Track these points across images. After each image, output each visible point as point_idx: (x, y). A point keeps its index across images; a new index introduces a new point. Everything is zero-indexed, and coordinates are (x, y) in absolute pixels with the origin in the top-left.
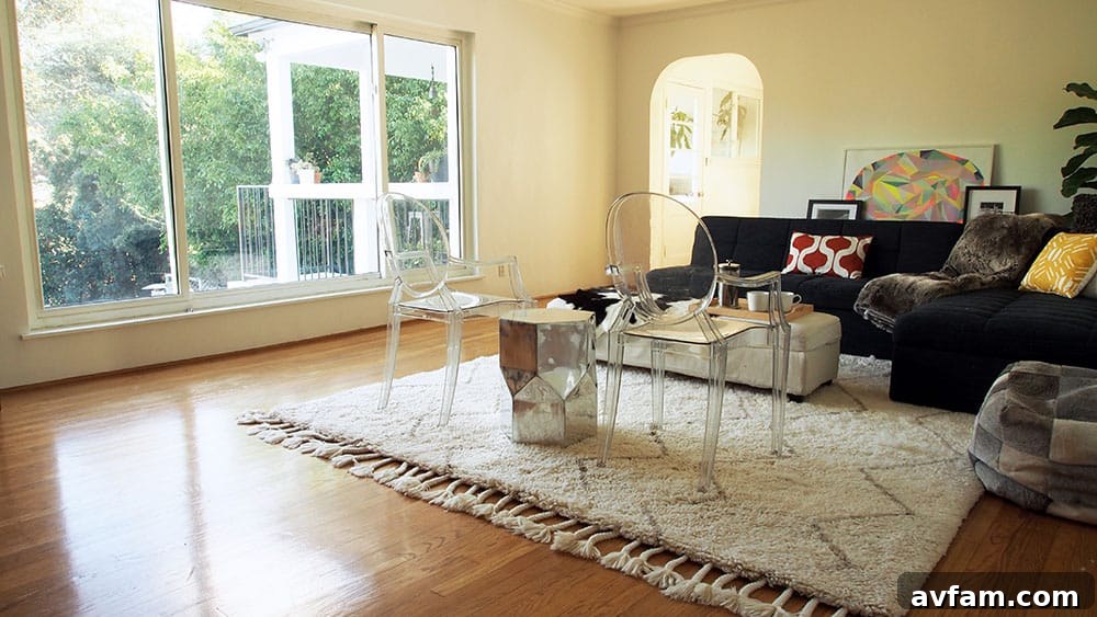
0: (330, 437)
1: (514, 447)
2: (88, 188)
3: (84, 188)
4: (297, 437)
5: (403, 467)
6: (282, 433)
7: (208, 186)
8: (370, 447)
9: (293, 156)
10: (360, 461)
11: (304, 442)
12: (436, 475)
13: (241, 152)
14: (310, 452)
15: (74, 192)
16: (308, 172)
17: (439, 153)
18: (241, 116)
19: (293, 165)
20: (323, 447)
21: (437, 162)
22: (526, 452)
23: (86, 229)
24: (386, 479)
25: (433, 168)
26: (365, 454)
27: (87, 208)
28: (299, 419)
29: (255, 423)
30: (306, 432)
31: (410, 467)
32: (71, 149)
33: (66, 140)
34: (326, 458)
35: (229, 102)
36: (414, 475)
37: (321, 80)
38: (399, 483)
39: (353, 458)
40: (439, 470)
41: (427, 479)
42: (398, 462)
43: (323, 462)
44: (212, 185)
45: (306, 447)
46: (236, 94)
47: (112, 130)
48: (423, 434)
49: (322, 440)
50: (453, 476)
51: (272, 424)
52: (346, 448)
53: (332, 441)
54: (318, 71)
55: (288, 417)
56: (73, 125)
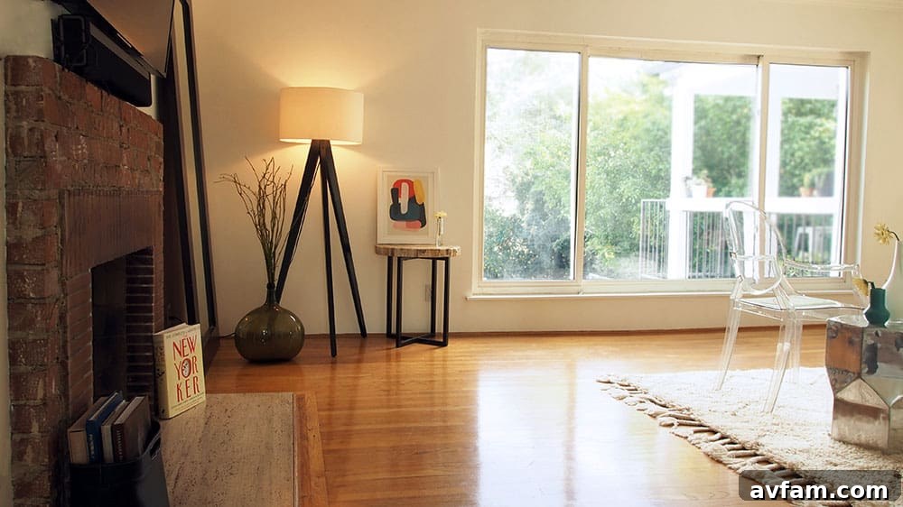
0: (663, 403)
1: (829, 442)
2: (540, 203)
3: (537, 201)
4: (636, 397)
5: (718, 436)
6: (626, 393)
7: (624, 200)
8: (692, 416)
9: (689, 173)
10: (680, 425)
11: (641, 402)
12: (744, 449)
13: (654, 172)
14: (643, 410)
15: (530, 205)
16: (701, 187)
17: (825, 170)
18: (657, 140)
19: (688, 182)
20: (654, 408)
21: (823, 177)
22: (842, 448)
23: (534, 234)
24: (697, 441)
25: (820, 184)
26: (686, 421)
27: (538, 217)
28: (642, 385)
29: (609, 382)
30: (645, 396)
31: (722, 438)
32: (531, 172)
33: (529, 164)
34: (654, 416)
35: (648, 131)
36: (724, 444)
37: (730, 106)
38: (709, 447)
39: (676, 421)
40: (748, 446)
41: (734, 449)
42: (715, 432)
43: (651, 419)
44: (627, 200)
45: (642, 406)
46: (654, 123)
47: (559, 157)
48: (744, 415)
49: (655, 403)
50: (758, 453)
51: (621, 385)
52: (672, 413)
53: (664, 406)
54: (727, 99)
55: (634, 384)
56: (531, 154)
